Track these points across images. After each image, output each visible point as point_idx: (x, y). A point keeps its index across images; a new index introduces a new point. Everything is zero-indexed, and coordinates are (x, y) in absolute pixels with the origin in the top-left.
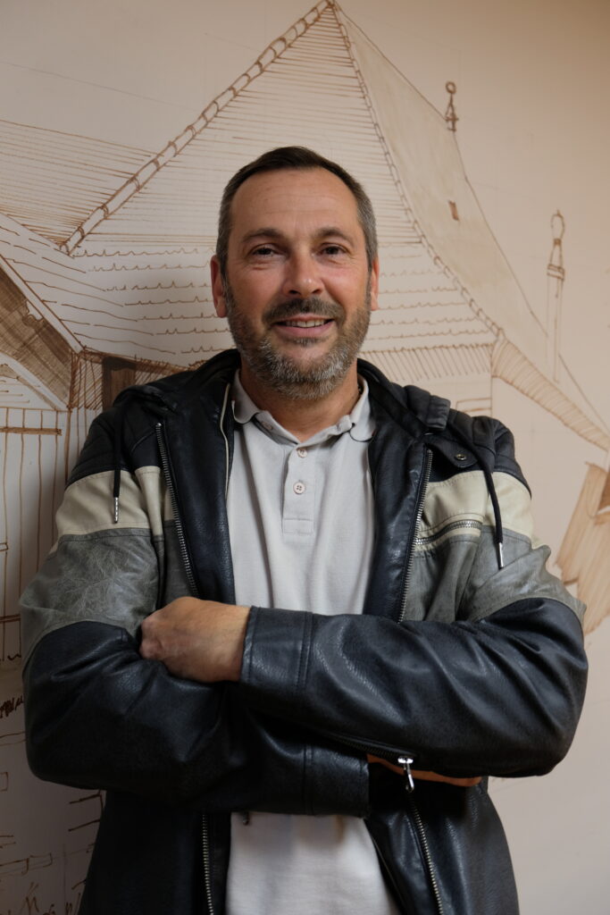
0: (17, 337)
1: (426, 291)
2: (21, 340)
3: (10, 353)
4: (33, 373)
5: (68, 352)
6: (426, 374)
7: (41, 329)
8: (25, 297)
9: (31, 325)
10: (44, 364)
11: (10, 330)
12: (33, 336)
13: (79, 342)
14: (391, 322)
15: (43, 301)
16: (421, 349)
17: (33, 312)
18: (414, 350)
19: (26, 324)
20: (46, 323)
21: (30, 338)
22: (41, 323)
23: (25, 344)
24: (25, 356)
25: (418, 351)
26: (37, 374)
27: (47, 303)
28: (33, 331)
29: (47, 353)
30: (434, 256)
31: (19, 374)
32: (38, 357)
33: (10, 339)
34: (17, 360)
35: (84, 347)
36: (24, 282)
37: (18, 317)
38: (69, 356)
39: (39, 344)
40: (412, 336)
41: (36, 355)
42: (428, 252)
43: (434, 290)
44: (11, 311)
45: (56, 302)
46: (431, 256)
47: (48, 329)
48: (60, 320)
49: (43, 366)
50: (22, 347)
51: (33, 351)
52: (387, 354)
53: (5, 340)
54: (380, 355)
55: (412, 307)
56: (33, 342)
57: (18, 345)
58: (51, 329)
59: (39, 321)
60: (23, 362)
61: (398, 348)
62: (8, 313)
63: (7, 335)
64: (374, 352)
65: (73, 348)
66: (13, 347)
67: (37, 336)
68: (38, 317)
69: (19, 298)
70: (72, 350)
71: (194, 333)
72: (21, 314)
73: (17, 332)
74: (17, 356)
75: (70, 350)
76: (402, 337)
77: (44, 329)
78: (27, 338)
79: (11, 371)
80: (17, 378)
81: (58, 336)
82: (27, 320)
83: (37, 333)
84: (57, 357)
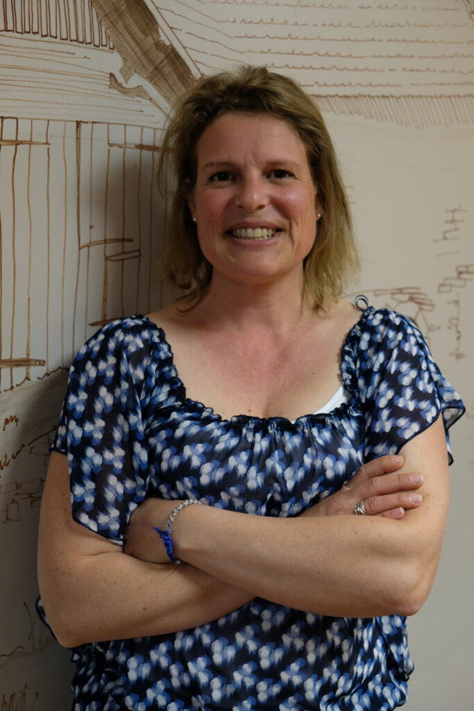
0: (150, 61)
1: (462, 43)
2: (153, 64)
3: (145, 76)
4: (163, 95)
5: (189, 77)
6: (457, 119)
7: (169, 55)
8: (157, 23)
9: (161, 51)
10: (171, 87)
11: (145, 54)
12: (163, 60)
13: (199, 70)
14: (435, 70)
15: (171, 28)
16: (455, 96)
17: (163, 38)
18: (450, 97)
19: (157, 49)
20: (173, 50)
21: (161, 62)
22: (170, 48)
23: (156, 68)
24: (156, 79)
25: (453, 99)
26: (166, 97)
27: (174, 30)
28: (163, 56)
29: (173, 78)
30: (470, 10)
31: (152, 96)
32: (167, 81)
33: (145, 62)
34: (150, 82)
35: (202, 75)
36: (157, 8)
37: (152, 42)
38: (190, 82)
39: (167, 69)
40: (449, 84)
41: (165, 79)
42: (466, 6)
43: (468, 43)
44: (145, 34)
45: (181, 30)
46: (468, 10)
47: (175, 55)
48: (184, 47)
49: (170, 90)
50: (154, 70)
51: (162, 75)
52: (429, 99)
53: (141, 62)
54: (424, 99)
55: (451, 57)
56: (163, 67)
57: (151, 69)
58: (177, 56)
59: (168, 46)
60: (155, 84)
61: (438, 95)
62: (144, 37)
63: (142, 58)
64: (421, 96)
65: (194, 75)
66: (147, 70)
67: (166, 61)
68: (167, 43)
69: (153, 24)
70: (193, 77)
71: (286, 68)
72: (153, 39)
73: (151, 56)
74: (150, 79)
75: (191, 76)
76: (441, 84)
77: (172, 55)
78: (157, 62)
79: (146, 93)
80: (150, 99)
81: (183, 63)
82: (159, 45)
83: (166, 58)
84: (182, 82)
